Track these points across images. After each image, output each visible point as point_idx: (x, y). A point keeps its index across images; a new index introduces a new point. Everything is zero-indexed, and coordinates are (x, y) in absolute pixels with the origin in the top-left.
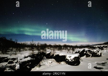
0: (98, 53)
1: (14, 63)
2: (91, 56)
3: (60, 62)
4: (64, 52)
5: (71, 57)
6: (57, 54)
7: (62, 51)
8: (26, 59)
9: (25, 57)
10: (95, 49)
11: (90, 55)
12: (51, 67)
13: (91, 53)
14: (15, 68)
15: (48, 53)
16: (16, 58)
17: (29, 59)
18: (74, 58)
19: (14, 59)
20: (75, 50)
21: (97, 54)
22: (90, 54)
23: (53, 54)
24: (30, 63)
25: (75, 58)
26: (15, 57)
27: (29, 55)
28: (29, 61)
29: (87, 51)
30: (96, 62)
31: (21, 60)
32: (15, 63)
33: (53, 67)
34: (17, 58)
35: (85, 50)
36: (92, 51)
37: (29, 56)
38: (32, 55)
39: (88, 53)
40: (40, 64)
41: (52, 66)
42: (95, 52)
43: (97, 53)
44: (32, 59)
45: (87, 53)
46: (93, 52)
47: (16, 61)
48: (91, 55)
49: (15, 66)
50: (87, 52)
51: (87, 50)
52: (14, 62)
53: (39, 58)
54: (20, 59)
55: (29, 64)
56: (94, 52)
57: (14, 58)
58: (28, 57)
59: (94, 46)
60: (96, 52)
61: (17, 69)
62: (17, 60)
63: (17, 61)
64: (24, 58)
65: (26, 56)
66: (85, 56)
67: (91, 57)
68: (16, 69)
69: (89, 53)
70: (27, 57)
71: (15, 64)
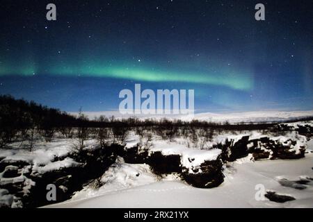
0: (292, 146)
1: (20, 175)
2: (270, 156)
3: (164, 175)
4: (180, 143)
5: (193, 160)
6: (155, 150)
7: (175, 141)
8: (58, 165)
9: (56, 159)
10: (283, 134)
11: (268, 153)
12: (133, 188)
13: (271, 147)
14: (22, 190)
15: (129, 146)
16: (28, 161)
17: (67, 163)
18: (202, 165)
19: (22, 164)
20: (214, 140)
21: (290, 150)
22: (266, 150)
23: (144, 149)
24: (69, 176)
25: (207, 163)
26: (23, 159)
27: (69, 153)
28: (64, 171)
29: (257, 140)
30: (279, 178)
31: (42, 165)
32: (24, 174)
33: (136, 190)
34: (31, 161)
35: (248, 137)
36: (273, 142)
37: (69, 155)
38: (77, 151)
39: (262, 148)
40: (99, 181)
41: (137, 187)
42: (284, 144)
43: (288, 148)
44: (77, 163)
45: (259, 147)
46: (276, 143)
47: (25, 170)
48: (272, 153)
49: (22, 184)
50: (258, 142)
51: (259, 138)
52: (22, 172)
53: (100, 161)
54: (40, 163)
55: (67, 178)
56: (279, 144)
57: (21, 161)
58: (66, 159)
59: (289, 125)
60: (286, 143)
61: (28, 193)
62: (29, 167)
63: (30, 170)
64: (52, 162)
65: (60, 155)
66: (250, 155)
67: (271, 159)
68: (23, 193)
69: (265, 147)
70: (62, 158)
71: (22, 177)
